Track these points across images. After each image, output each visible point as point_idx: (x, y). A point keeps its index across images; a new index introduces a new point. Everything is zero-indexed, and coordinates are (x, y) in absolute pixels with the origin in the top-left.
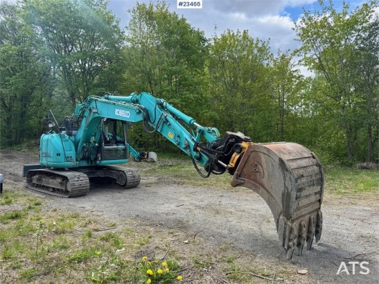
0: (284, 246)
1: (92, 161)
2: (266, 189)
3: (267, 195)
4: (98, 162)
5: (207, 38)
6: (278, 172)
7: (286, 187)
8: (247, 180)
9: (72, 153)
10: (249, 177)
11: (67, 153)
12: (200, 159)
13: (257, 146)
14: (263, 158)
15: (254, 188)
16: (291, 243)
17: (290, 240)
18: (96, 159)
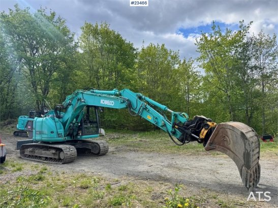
0: (246, 186)
1: (74, 137)
2: (231, 151)
3: (232, 155)
4: (79, 137)
5: (135, 48)
6: (240, 141)
7: (246, 149)
8: (217, 146)
9: (61, 131)
10: (219, 144)
11: (59, 131)
12: (174, 133)
13: (225, 125)
14: (229, 133)
15: (223, 151)
16: (251, 184)
17: (250, 182)
18: (78, 134)
